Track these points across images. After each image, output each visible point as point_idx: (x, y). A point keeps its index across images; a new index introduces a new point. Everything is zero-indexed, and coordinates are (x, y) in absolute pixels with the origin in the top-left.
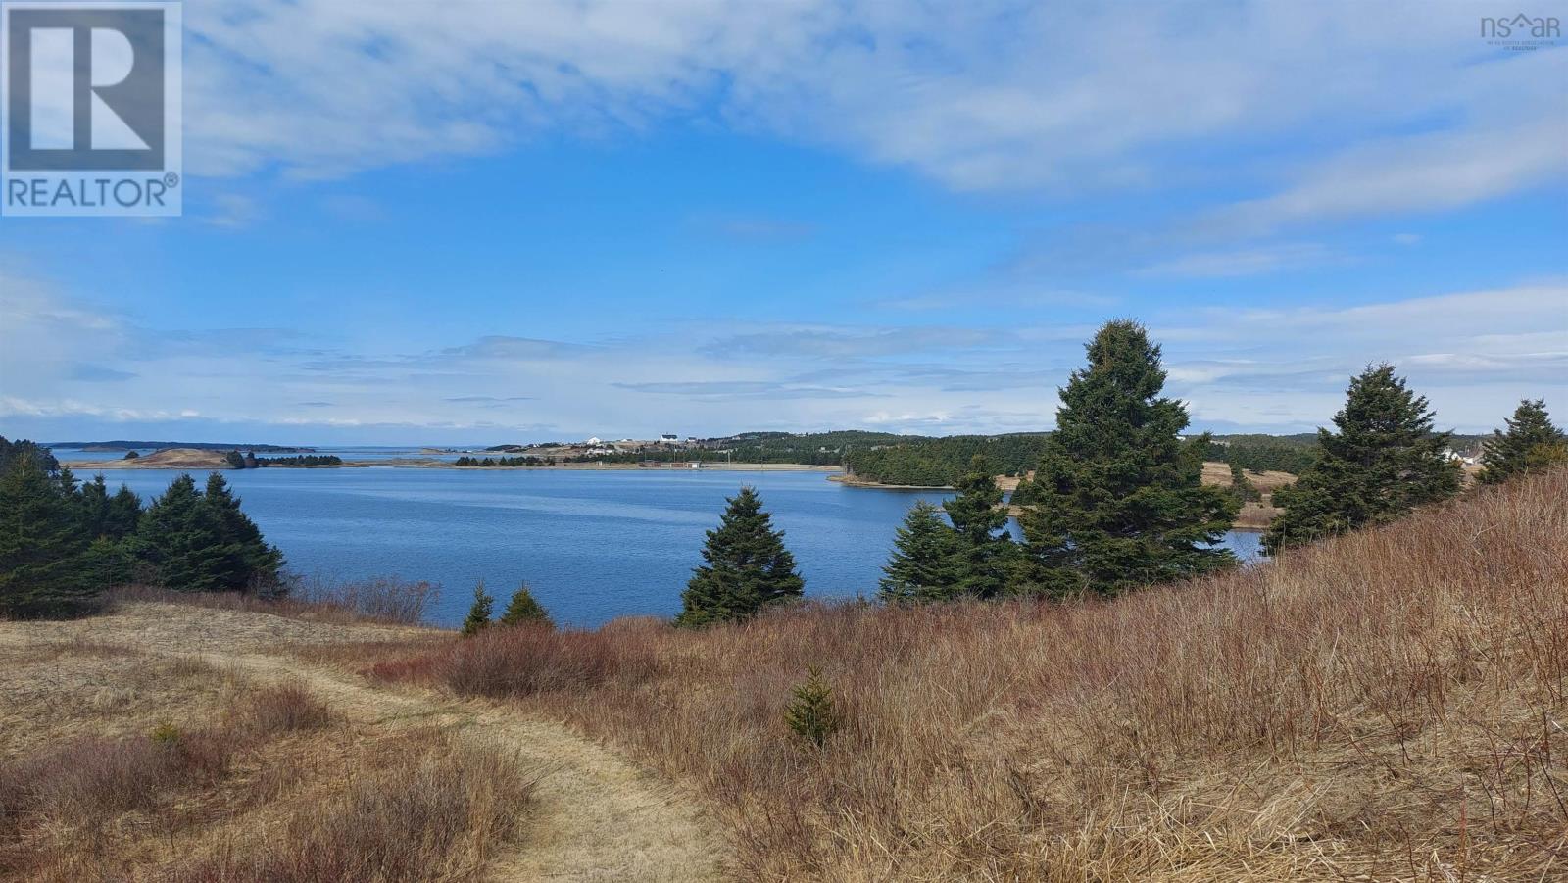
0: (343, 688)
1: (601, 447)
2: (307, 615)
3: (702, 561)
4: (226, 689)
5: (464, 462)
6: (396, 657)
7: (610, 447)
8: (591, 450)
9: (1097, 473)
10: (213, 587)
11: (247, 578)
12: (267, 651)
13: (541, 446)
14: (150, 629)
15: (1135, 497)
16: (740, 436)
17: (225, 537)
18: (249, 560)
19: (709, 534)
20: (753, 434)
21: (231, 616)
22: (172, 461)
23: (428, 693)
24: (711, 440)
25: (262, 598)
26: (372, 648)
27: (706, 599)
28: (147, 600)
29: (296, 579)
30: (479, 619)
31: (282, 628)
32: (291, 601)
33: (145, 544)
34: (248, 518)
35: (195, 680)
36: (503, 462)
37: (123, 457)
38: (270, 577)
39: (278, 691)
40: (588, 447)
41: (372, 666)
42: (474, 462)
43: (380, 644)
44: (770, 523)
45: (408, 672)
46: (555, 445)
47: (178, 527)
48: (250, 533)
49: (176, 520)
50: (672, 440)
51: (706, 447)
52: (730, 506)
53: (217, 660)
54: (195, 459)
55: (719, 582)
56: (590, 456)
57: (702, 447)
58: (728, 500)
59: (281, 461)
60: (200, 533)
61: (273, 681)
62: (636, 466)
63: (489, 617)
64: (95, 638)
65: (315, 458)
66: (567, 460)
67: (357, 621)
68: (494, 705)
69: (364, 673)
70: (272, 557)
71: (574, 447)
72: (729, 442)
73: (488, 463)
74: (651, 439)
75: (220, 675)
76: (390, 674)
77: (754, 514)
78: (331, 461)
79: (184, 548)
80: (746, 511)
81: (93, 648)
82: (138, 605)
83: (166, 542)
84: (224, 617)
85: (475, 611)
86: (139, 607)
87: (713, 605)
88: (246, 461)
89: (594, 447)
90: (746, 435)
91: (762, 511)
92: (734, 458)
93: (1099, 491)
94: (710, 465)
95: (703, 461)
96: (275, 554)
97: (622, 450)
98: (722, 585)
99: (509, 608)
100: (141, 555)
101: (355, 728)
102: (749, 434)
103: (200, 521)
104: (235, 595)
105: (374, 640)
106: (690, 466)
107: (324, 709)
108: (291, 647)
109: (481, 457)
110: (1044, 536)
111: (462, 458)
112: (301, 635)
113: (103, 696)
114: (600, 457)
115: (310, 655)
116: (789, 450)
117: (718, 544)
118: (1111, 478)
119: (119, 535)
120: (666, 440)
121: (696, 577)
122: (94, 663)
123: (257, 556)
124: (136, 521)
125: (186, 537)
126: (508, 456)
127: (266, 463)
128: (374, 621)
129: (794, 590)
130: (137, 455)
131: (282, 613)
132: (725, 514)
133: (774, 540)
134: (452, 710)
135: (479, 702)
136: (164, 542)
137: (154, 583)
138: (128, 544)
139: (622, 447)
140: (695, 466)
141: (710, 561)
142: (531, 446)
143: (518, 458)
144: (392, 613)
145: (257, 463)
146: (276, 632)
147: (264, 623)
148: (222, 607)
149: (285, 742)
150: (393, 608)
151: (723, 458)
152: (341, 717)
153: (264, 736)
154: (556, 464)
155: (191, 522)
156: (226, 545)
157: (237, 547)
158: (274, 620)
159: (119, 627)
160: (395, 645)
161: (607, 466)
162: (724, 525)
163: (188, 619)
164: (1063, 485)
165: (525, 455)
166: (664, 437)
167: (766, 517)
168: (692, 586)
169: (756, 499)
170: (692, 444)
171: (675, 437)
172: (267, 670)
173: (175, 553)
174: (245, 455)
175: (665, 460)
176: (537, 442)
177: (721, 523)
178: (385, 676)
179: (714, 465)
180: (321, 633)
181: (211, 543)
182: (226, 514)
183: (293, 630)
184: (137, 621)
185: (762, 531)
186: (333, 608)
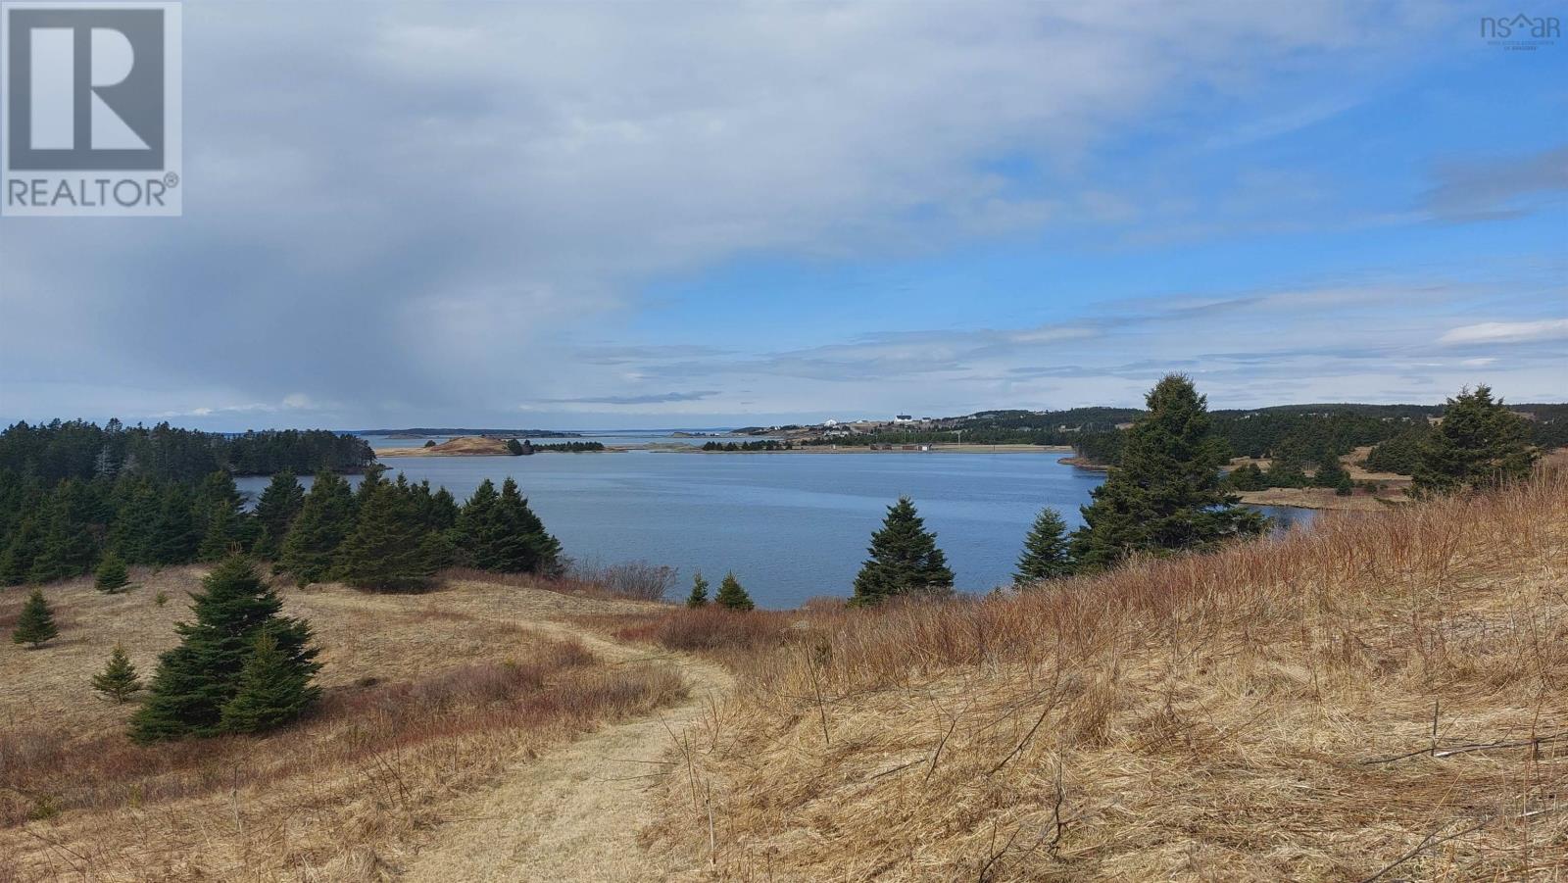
0: (602, 643)
1: (838, 429)
2: (579, 592)
3: (869, 557)
4: (533, 643)
5: (709, 447)
6: (636, 625)
7: (846, 428)
8: (828, 432)
9: (1146, 498)
10: (510, 569)
11: (534, 562)
12: (554, 619)
13: (782, 428)
14: (474, 601)
15: (1173, 518)
16: (976, 415)
17: (518, 529)
18: (535, 547)
19: (874, 534)
20: (990, 412)
21: (526, 593)
22: (462, 449)
23: (651, 647)
24: (946, 420)
25: (545, 577)
26: (620, 618)
27: (871, 587)
28: (468, 579)
29: (569, 562)
30: (698, 599)
31: (562, 602)
32: (567, 580)
33: (462, 535)
34: (533, 513)
35: (514, 637)
36: (746, 447)
37: (424, 445)
38: (551, 560)
39: (565, 644)
40: (825, 429)
41: (619, 631)
42: (719, 447)
43: (628, 616)
44: (923, 527)
45: (640, 634)
46: (795, 428)
47: (484, 522)
48: (535, 525)
49: (482, 516)
50: (906, 420)
51: (940, 427)
52: (890, 513)
53: (526, 625)
54: (481, 447)
55: (881, 574)
56: (826, 439)
57: (936, 427)
58: (889, 508)
59: (553, 447)
60: (499, 527)
61: (562, 638)
62: (868, 448)
63: (706, 597)
64: (441, 607)
65: (582, 444)
66: (804, 443)
67: (615, 597)
68: (687, 655)
69: (615, 635)
70: (551, 545)
71: (812, 429)
72: (965, 423)
73: (731, 448)
74: (886, 420)
75: (528, 633)
76: (630, 635)
77: (911, 519)
78: (596, 447)
79: (489, 538)
80: (903, 518)
81: (445, 615)
82: (462, 583)
83: (476, 533)
84: (522, 593)
85: (695, 592)
86: (464, 584)
87: (876, 592)
88: (524, 448)
89: (831, 428)
90: (982, 414)
91: (917, 516)
92: (966, 439)
93: (1148, 512)
94: (940, 447)
95: (935, 442)
96: (554, 542)
97: (857, 432)
98: (882, 576)
99: (720, 590)
100: (459, 544)
101: (608, 665)
102: (986, 413)
103: (500, 517)
104: (527, 576)
105: (624, 612)
106: (920, 449)
107: (591, 655)
108: (569, 617)
109: (725, 442)
110: (1105, 546)
111: (709, 443)
112: (575, 608)
113: (464, 644)
114: (837, 441)
115: (583, 622)
116: (1026, 429)
117: (881, 542)
118: (1156, 502)
119: (441, 528)
120: (900, 420)
121: (865, 569)
122: (450, 624)
123: (541, 544)
124: (452, 517)
125: (490, 530)
126: (750, 440)
127: (540, 449)
128: (627, 597)
129: (945, 580)
130: (434, 444)
131: (561, 590)
132: (887, 518)
133: (927, 540)
134: (664, 658)
135: (680, 652)
136: (474, 533)
137: (470, 566)
138: (450, 535)
139: (858, 428)
140: (925, 448)
141: (875, 556)
142: (773, 428)
143: (761, 442)
144: (642, 590)
145: (533, 449)
146: (559, 605)
147: (550, 598)
148: (520, 585)
149: (569, 672)
150: (642, 586)
151: (955, 440)
152: (601, 660)
153: (559, 667)
154: (794, 447)
155: (493, 519)
156: (518, 536)
157: (526, 537)
158: (557, 596)
159: (454, 600)
160: (639, 617)
161: (840, 448)
162: (887, 528)
163: (498, 594)
164: (1121, 507)
165: (766, 439)
166: (899, 417)
167: (919, 522)
168: (862, 575)
169: (912, 507)
170: (926, 424)
171: (909, 418)
172: (557, 632)
173: (482, 542)
174: (522, 441)
175: (897, 441)
176: (778, 425)
177: (884, 527)
178: (626, 637)
179: (945, 447)
180: (589, 606)
181: (508, 534)
182: (517, 511)
183: (569, 603)
184: (465, 595)
185: (917, 533)
186: (598, 587)
